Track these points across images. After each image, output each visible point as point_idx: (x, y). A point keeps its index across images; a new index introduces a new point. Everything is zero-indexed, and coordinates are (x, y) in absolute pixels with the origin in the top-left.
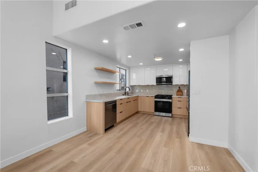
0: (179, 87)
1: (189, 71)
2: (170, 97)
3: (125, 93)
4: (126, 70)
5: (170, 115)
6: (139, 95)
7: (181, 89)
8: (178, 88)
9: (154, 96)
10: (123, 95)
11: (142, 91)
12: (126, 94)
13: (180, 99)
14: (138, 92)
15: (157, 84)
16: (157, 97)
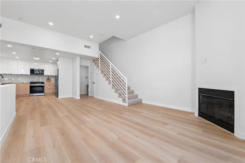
0: (48, 77)
1: (58, 69)
2: (43, 83)
5: (43, 94)
8: (47, 78)
9: (29, 82)
11: (13, 79)
13: (50, 84)
14: (7, 80)
15: (30, 74)
16: (31, 83)
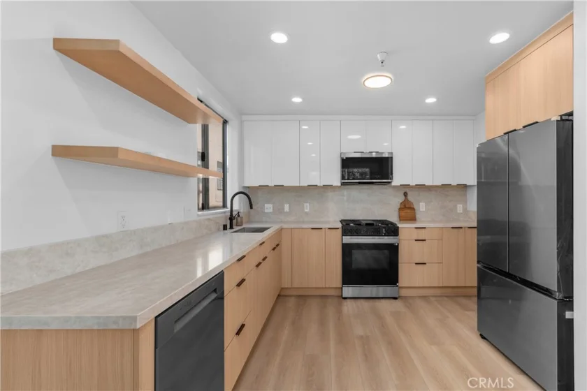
0: (405, 194)
2: (393, 228)
3: (231, 219)
4: (225, 122)
6: (285, 226)
7: (410, 198)
8: (402, 198)
9: (339, 226)
10: (225, 228)
11: (287, 208)
12: (234, 221)
13: (422, 234)
14: (271, 210)
15: (343, 184)
